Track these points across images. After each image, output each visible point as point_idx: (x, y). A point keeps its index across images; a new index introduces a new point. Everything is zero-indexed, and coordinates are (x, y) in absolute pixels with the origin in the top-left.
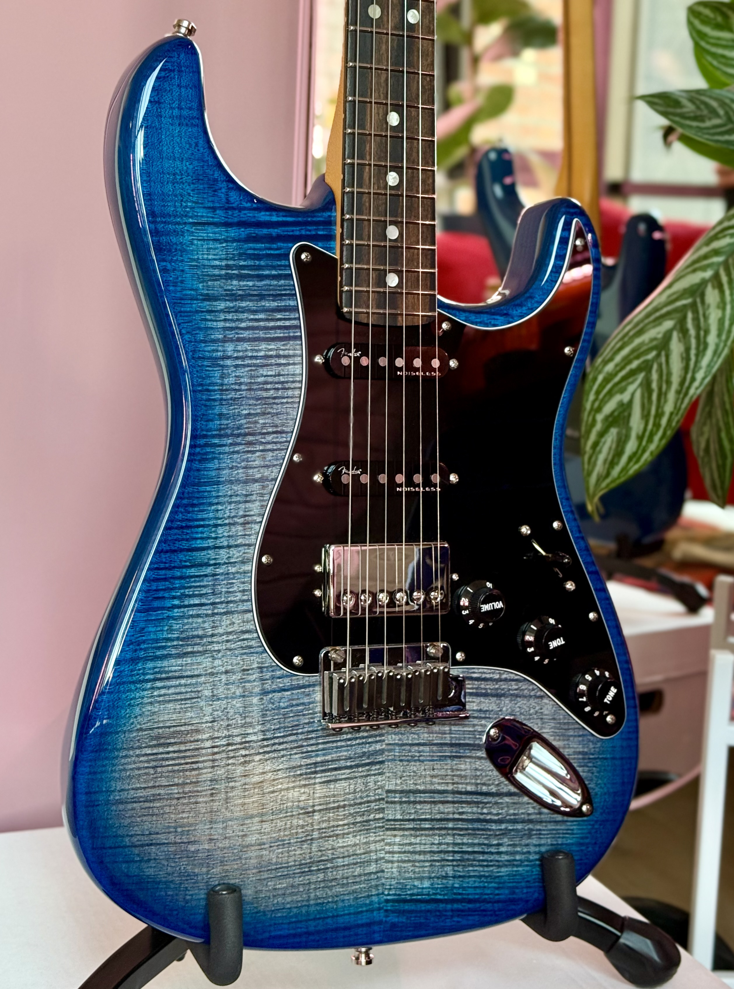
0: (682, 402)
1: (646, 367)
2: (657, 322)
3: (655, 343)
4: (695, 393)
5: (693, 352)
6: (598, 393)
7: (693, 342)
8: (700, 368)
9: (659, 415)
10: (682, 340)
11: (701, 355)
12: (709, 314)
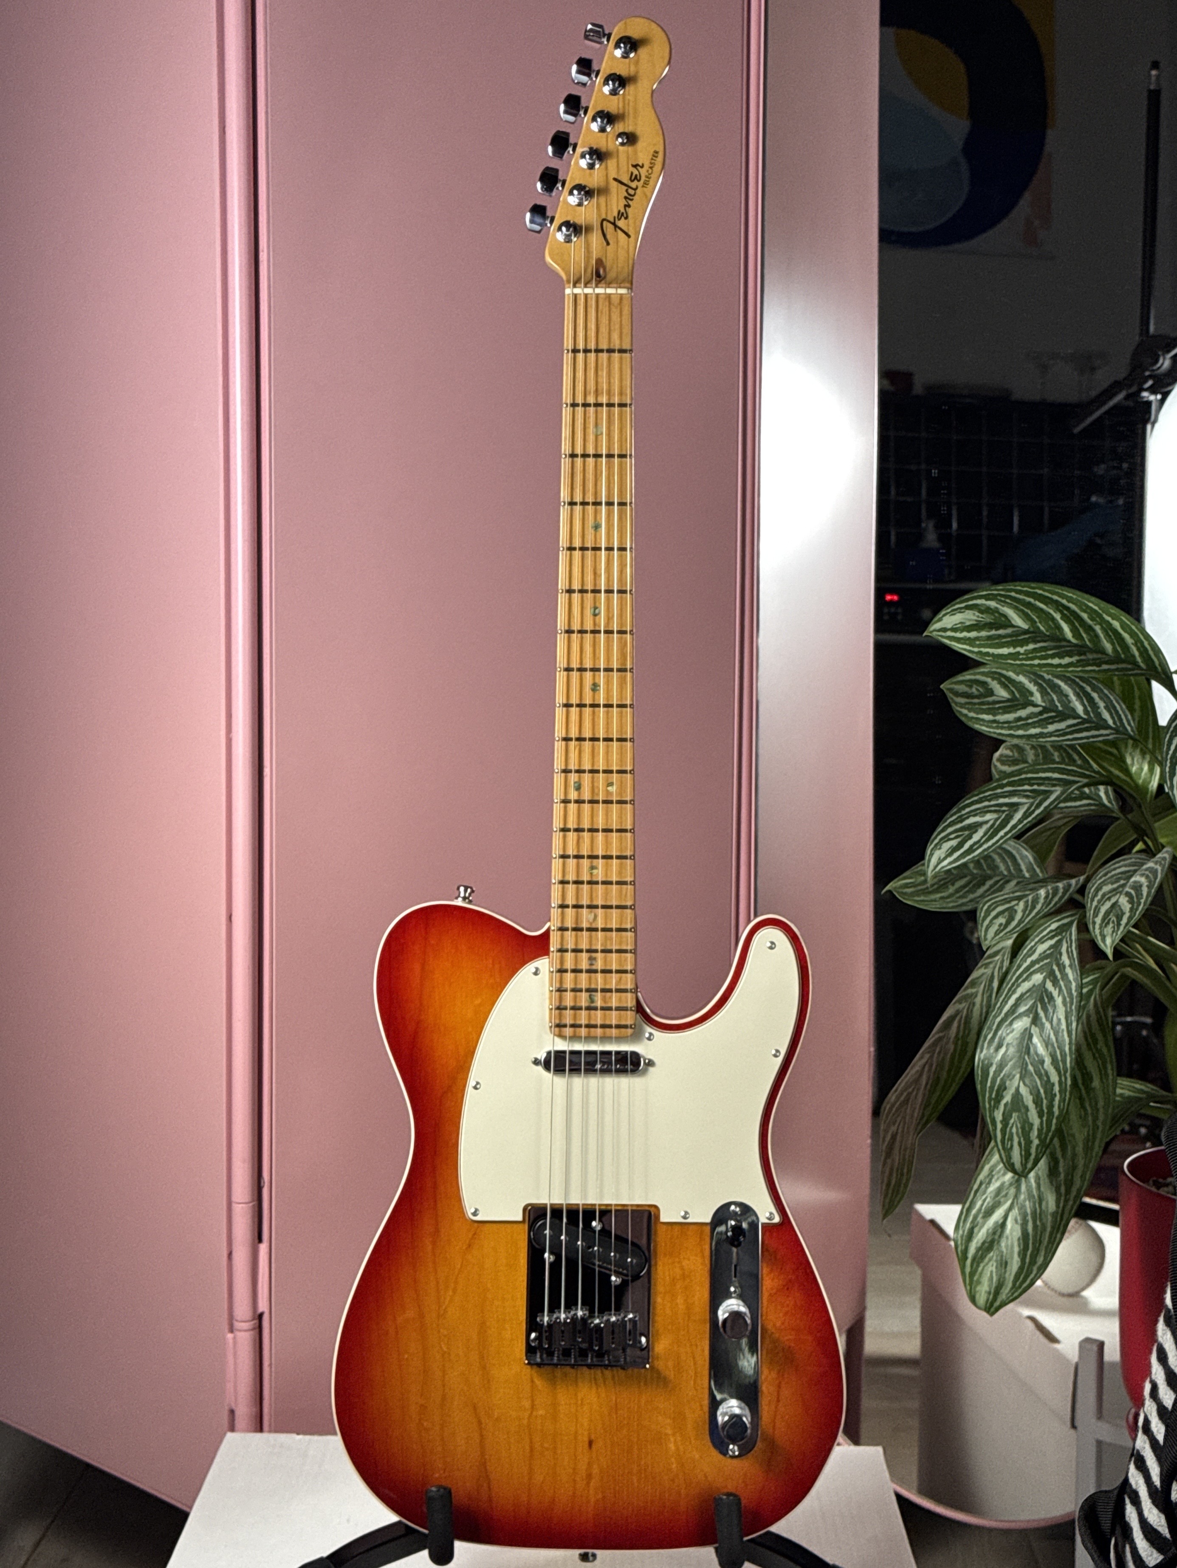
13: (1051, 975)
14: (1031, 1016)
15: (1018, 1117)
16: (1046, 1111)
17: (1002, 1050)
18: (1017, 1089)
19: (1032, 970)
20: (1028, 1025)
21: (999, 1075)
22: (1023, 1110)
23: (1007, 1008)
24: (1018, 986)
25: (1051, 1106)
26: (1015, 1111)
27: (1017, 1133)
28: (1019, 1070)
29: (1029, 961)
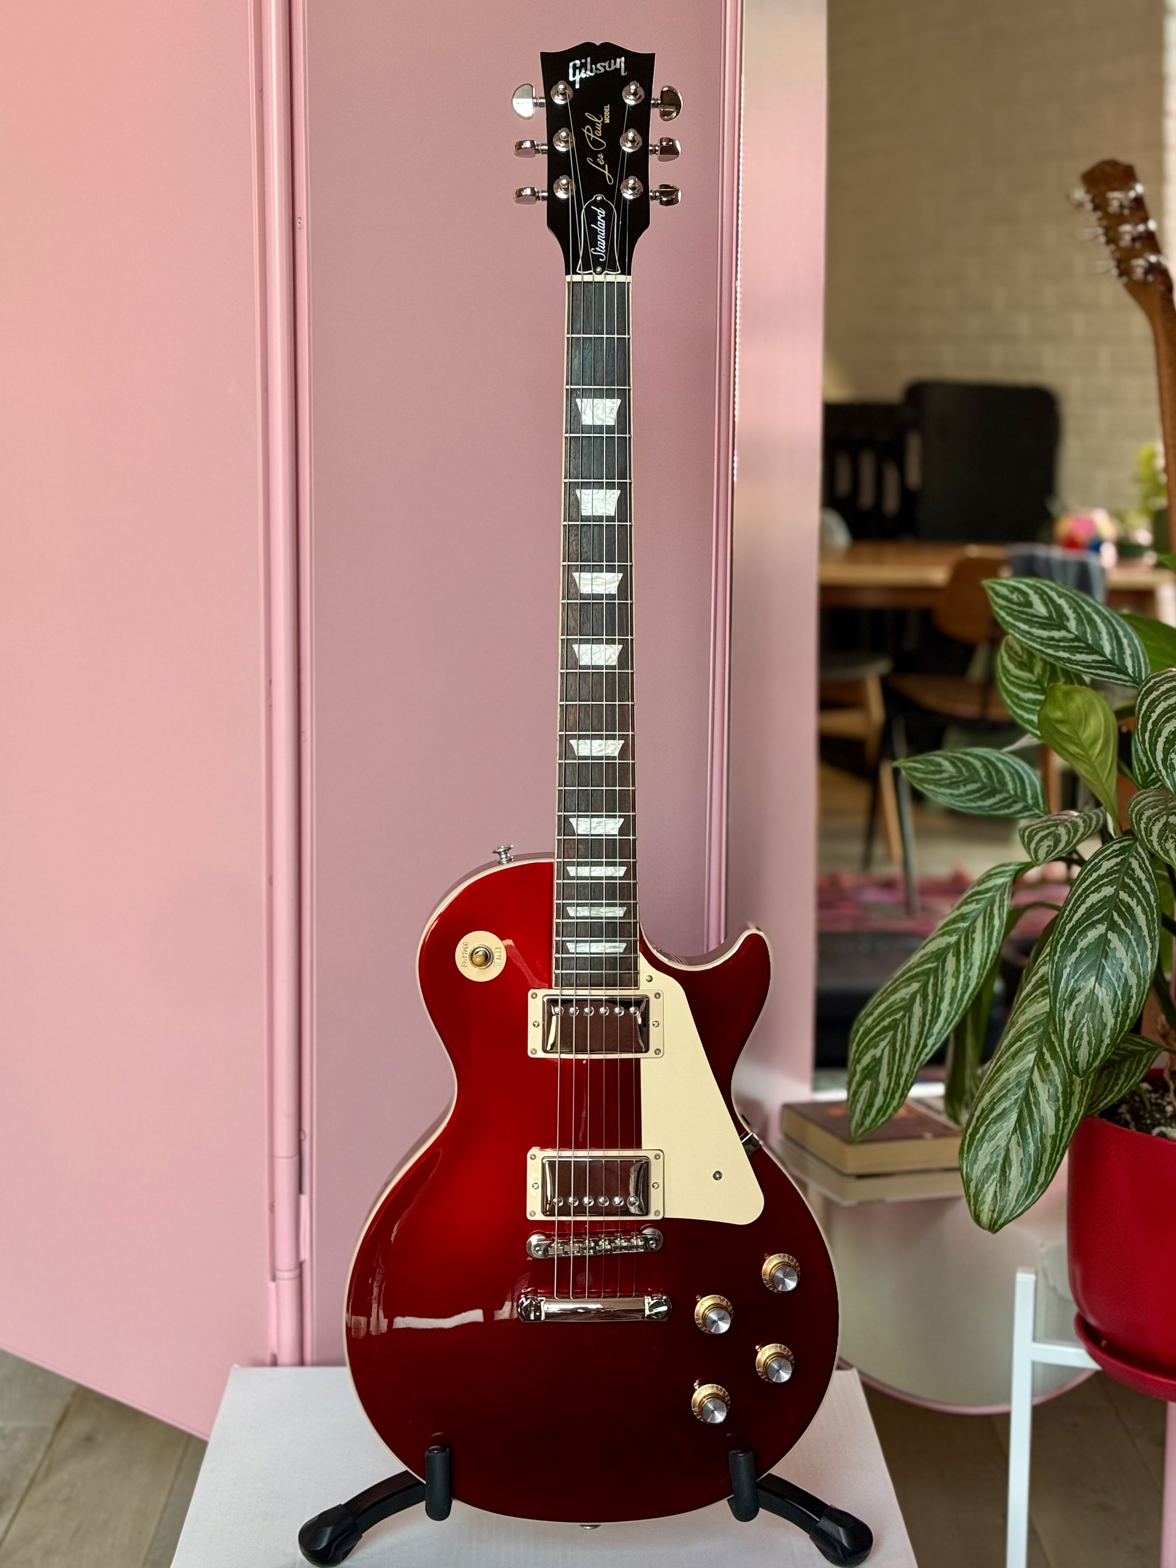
0: (915, 1067)
1: (893, 1026)
2: (907, 983)
3: (903, 1003)
4: (924, 1059)
5: (928, 1018)
6: (859, 1045)
7: (930, 1007)
8: (932, 1034)
9: (899, 1075)
10: (922, 1004)
11: (934, 1021)
12: (946, 981)
13: (1125, 887)
14: (1106, 923)
15: (1093, 1018)
16: (1121, 1012)
17: (1076, 955)
18: (1092, 991)
19: (1100, 883)
20: (1104, 931)
21: (1073, 978)
22: (1098, 1012)
23: (1076, 917)
24: (1087, 896)
25: (1128, 1007)
26: (1089, 1012)
27: (1088, 1033)
28: (1095, 972)
29: (1095, 875)
